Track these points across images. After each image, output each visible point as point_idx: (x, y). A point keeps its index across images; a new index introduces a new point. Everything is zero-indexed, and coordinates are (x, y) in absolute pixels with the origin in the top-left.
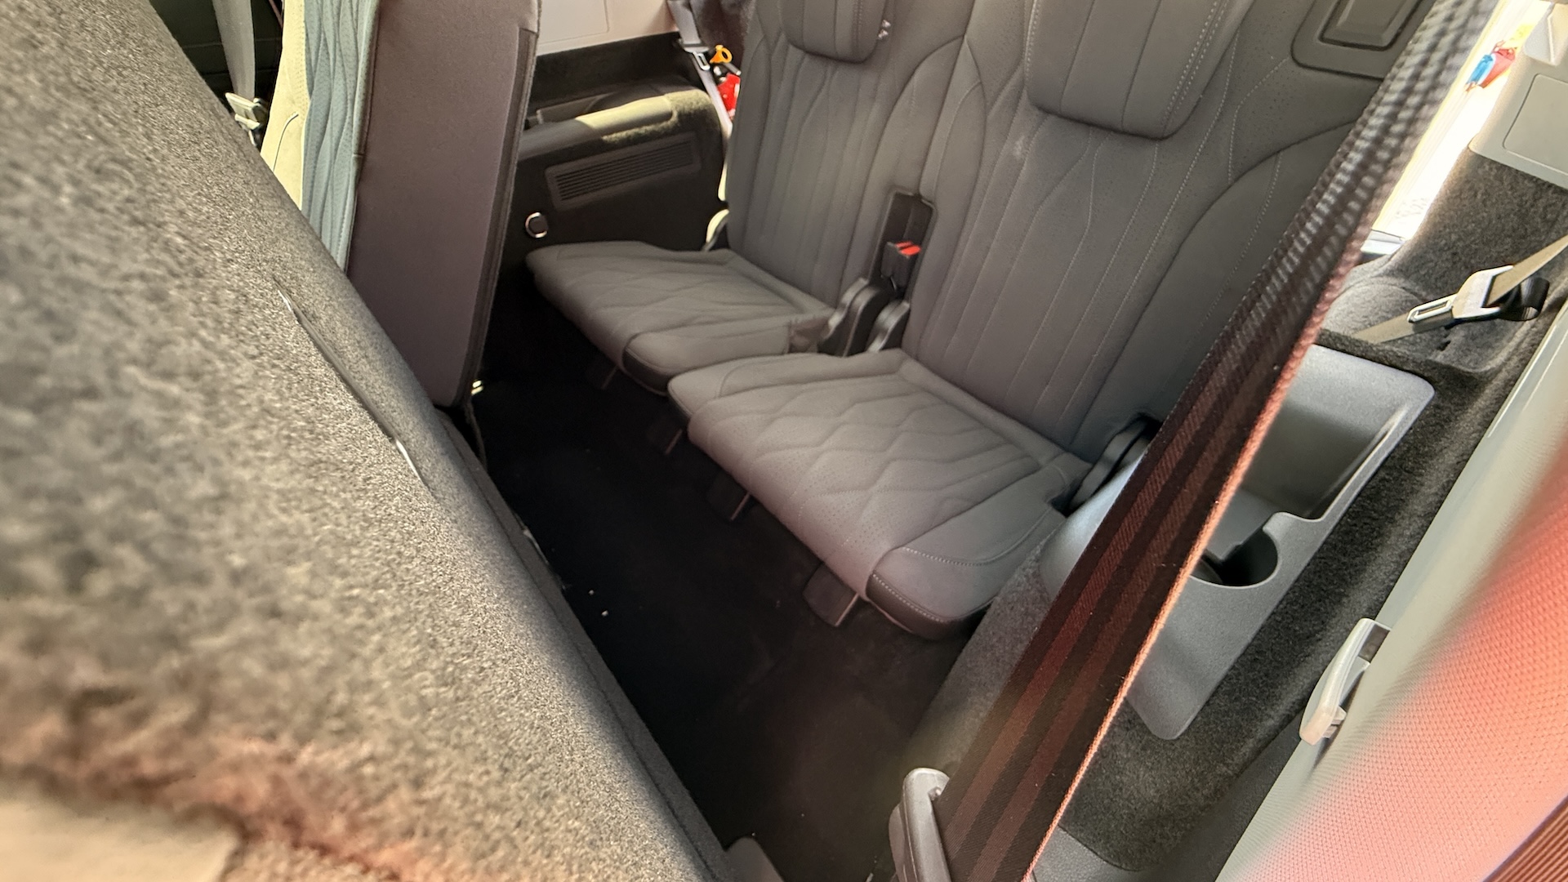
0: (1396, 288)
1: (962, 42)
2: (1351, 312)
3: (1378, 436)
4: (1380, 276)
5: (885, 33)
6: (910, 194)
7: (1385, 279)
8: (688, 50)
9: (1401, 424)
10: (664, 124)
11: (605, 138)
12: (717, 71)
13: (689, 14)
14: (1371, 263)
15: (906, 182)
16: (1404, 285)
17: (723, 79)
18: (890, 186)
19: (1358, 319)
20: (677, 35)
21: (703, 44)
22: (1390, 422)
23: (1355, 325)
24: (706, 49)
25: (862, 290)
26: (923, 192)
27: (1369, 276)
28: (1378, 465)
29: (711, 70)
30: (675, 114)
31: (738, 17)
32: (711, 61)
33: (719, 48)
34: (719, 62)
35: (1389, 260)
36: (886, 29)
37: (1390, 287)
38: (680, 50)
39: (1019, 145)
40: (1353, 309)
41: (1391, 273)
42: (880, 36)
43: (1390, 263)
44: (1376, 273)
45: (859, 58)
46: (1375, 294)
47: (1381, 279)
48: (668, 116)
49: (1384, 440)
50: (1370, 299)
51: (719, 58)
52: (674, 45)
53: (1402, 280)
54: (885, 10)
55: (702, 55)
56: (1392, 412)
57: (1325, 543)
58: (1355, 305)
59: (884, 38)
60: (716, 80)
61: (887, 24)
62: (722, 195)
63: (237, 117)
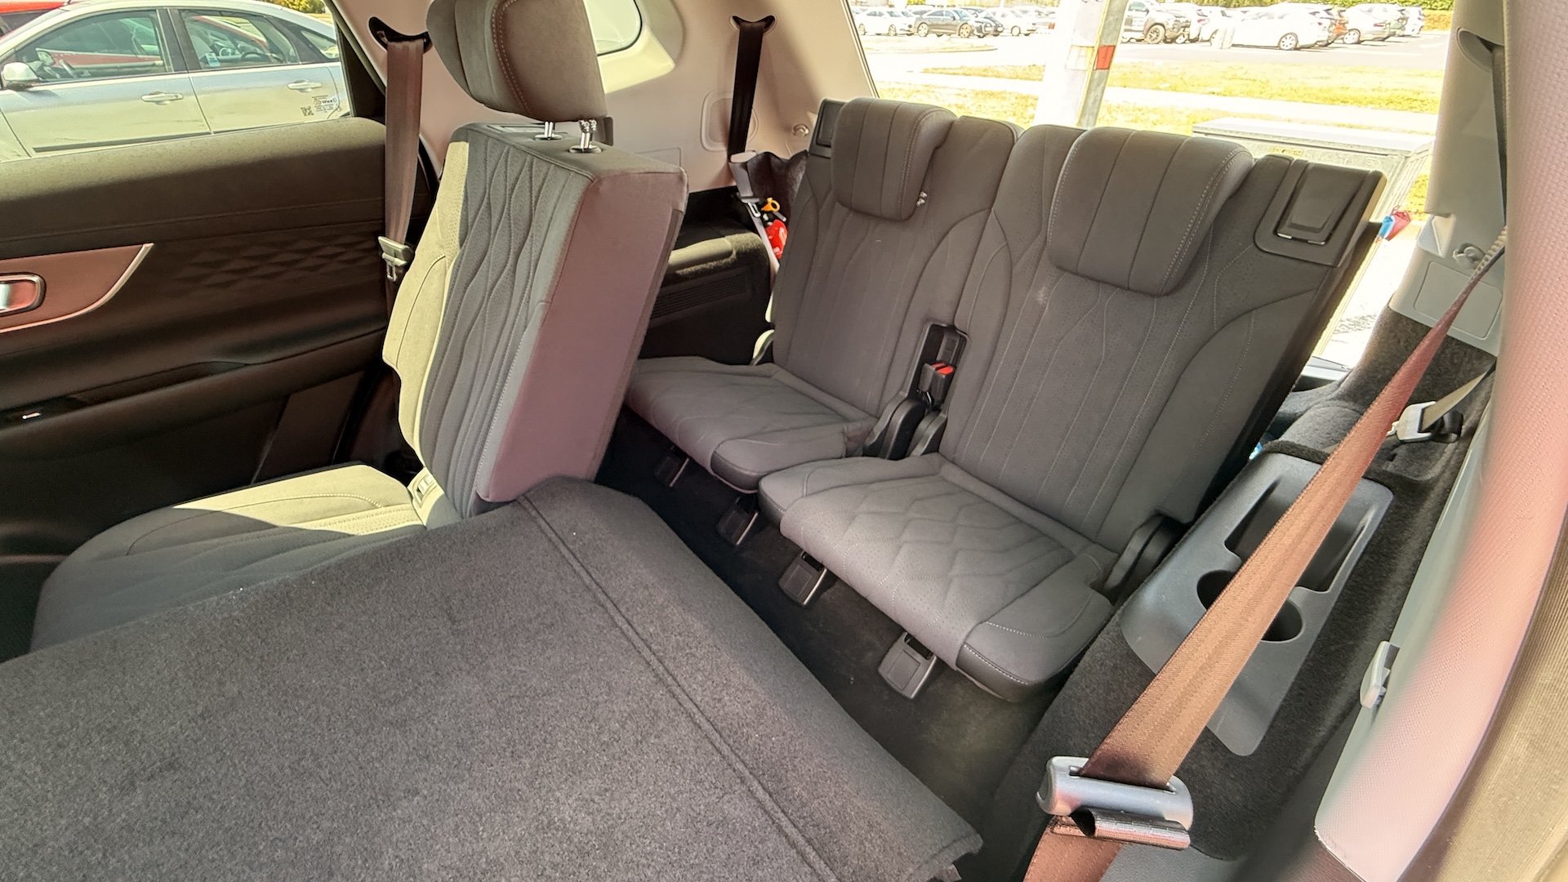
0: (1347, 408)
1: (990, 211)
2: (1317, 430)
3: (1358, 529)
4: (1333, 399)
5: (923, 201)
6: (944, 325)
7: (1337, 402)
8: (744, 201)
9: (1374, 519)
10: (724, 261)
11: (679, 272)
12: (766, 217)
13: (745, 173)
14: (1324, 387)
15: (943, 316)
16: (1354, 408)
17: (770, 223)
18: (926, 320)
19: (1323, 435)
20: (735, 189)
21: (754, 196)
22: (1365, 519)
23: (1321, 440)
24: (757, 200)
25: (904, 400)
26: (957, 325)
27: (1324, 398)
28: (1362, 551)
29: (761, 218)
30: (734, 253)
31: (786, 176)
32: (762, 209)
33: (770, 200)
34: (769, 210)
35: (1339, 385)
36: (923, 198)
37: (1343, 410)
38: (738, 200)
39: (1041, 296)
40: (1317, 427)
41: (1341, 397)
42: (919, 203)
43: (1340, 389)
44: (1329, 397)
45: (905, 217)
46: (1333, 414)
47: (1335, 402)
48: (729, 254)
49: (1363, 532)
50: (1329, 418)
51: (769, 207)
52: (732, 196)
53: (1352, 403)
54: (923, 185)
55: (755, 206)
56: (1365, 511)
57: (1334, 608)
58: (1318, 423)
59: (922, 205)
60: (765, 224)
61: (924, 195)
62: (768, 318)
63: (384, 255)
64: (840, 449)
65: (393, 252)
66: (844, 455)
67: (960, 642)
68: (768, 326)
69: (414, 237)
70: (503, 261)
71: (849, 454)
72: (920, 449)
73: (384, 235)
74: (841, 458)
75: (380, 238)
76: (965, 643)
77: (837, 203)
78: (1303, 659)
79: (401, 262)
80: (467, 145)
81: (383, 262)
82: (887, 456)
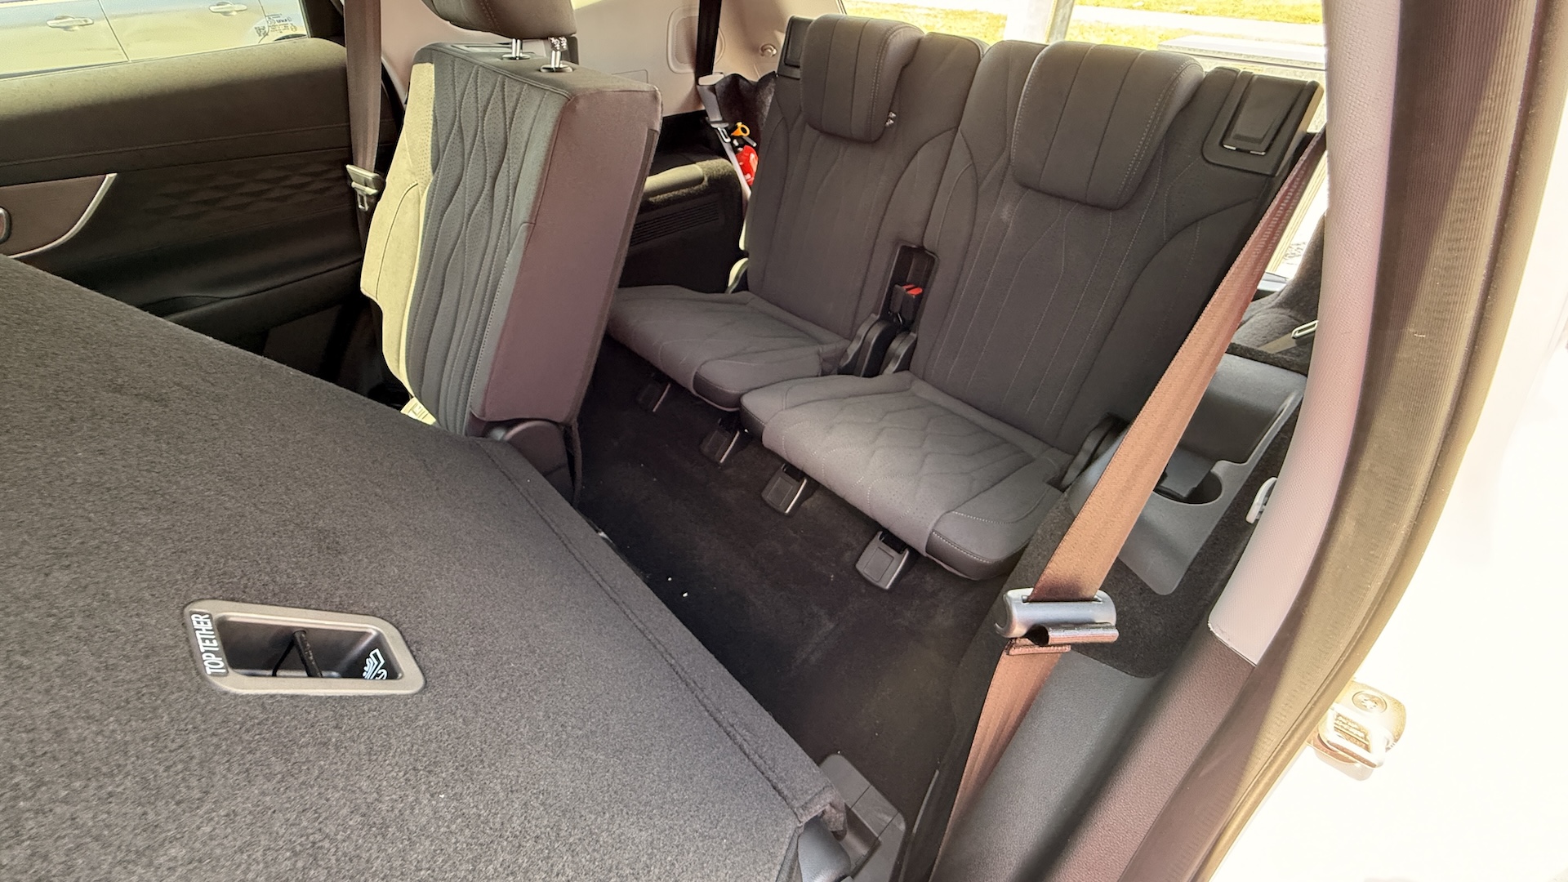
0: (1284, 315)
1: (957, 131)
2: (1254, 334)
3: (1278, 412)
4: (1273, 307)
5: (892, 122)
6: (914, 246)
7: (1276, 310)
8: (714, 126)
9: (1292, 404)
10: (696, 188)
11: (651, 199)
12: (736, 143)
14: (1266, 298)
15: (912, 236)
16: (1290, 314)
17: (740, 149)
18: (896, 242)
19: (1260, 339)
20: (704, 113)
21: (724, 121)
22: (1284, 404)
23: (1258, 343)
24: (726, 125)
25: (875, 323)
26: (926, 246)
27: (1265, 307)
28: (1279, 429)
29: (731, 143)
30: (706, 179)
31: (755, 100)
32: (732, 134)
33: (740, 124)
34: (739, 135)
35: (1279, 295)
36: (892, 119)
37: (1281, 316)
38: (708, 125)
39: (1005, 215)
40: (1255, 332)
41: (1280, 305)
42: (887, 124)
43: (1279, 298)
44: (1270, 306)
45: (872, 139)
46: (1270, 321)
47: (1274, 310)
48: (701, 180)
49: (1282, 414)
50: (1266, 324)
51: (739, 132)
52: (701, 121)
53: (1289, 310)
54: (892, 104)
55: (724, 130)
56: (1286, 397)
57: (1250, 476)
58: (1256, 329)
59: (891, 125)
60: (735, 149)
61: (893, 115)
62: (742, 246)
63: (354, 184)
64: (817, 369)
65: (363, 180)
66: (820, 374)
67: (930, 528)
68: (741, 255)
69: (383, 164)
70: (480, 186)
71: (824, 374)
72: (892, 367)
73: (352, 164)
74: (817, 376)
75: (348, 167)
76: (933, 531)
77: (807, 126)
78: (1220, 517)
79: (372, 191)
80: (433, 66)
81: (353, 192)
82: (862, 373)
